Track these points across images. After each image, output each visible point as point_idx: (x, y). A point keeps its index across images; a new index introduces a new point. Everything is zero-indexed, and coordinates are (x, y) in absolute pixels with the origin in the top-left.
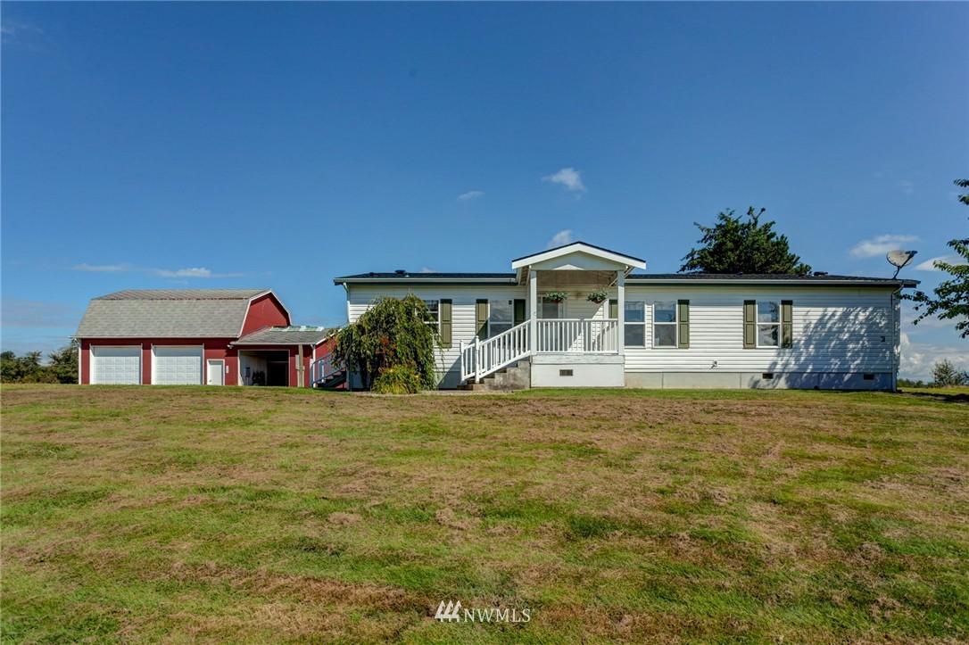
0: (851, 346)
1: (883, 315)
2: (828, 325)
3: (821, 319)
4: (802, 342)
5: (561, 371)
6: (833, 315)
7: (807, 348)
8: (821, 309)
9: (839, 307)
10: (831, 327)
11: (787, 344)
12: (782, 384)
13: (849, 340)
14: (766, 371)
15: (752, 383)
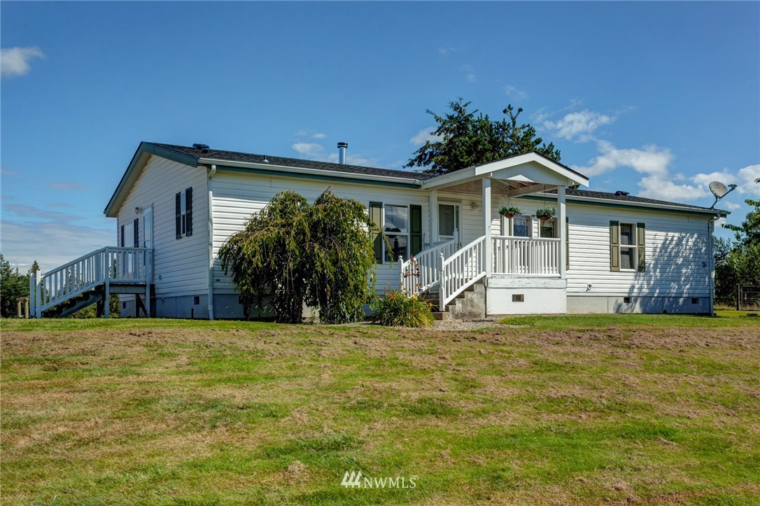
0: (684, 271)
1: (703, 242)
2: (669, 250)
3: (664, 244)
4: (652, 265)
5: (513, 296)
6: (672, 240)
7: (655, 272)
8: (664, 233)
9: (675, 232)
10: (670, 252)
11: (642, 268)
12: (637, 308)
13: (683, 265)
14: (626, 295)
15: (616, 307)
